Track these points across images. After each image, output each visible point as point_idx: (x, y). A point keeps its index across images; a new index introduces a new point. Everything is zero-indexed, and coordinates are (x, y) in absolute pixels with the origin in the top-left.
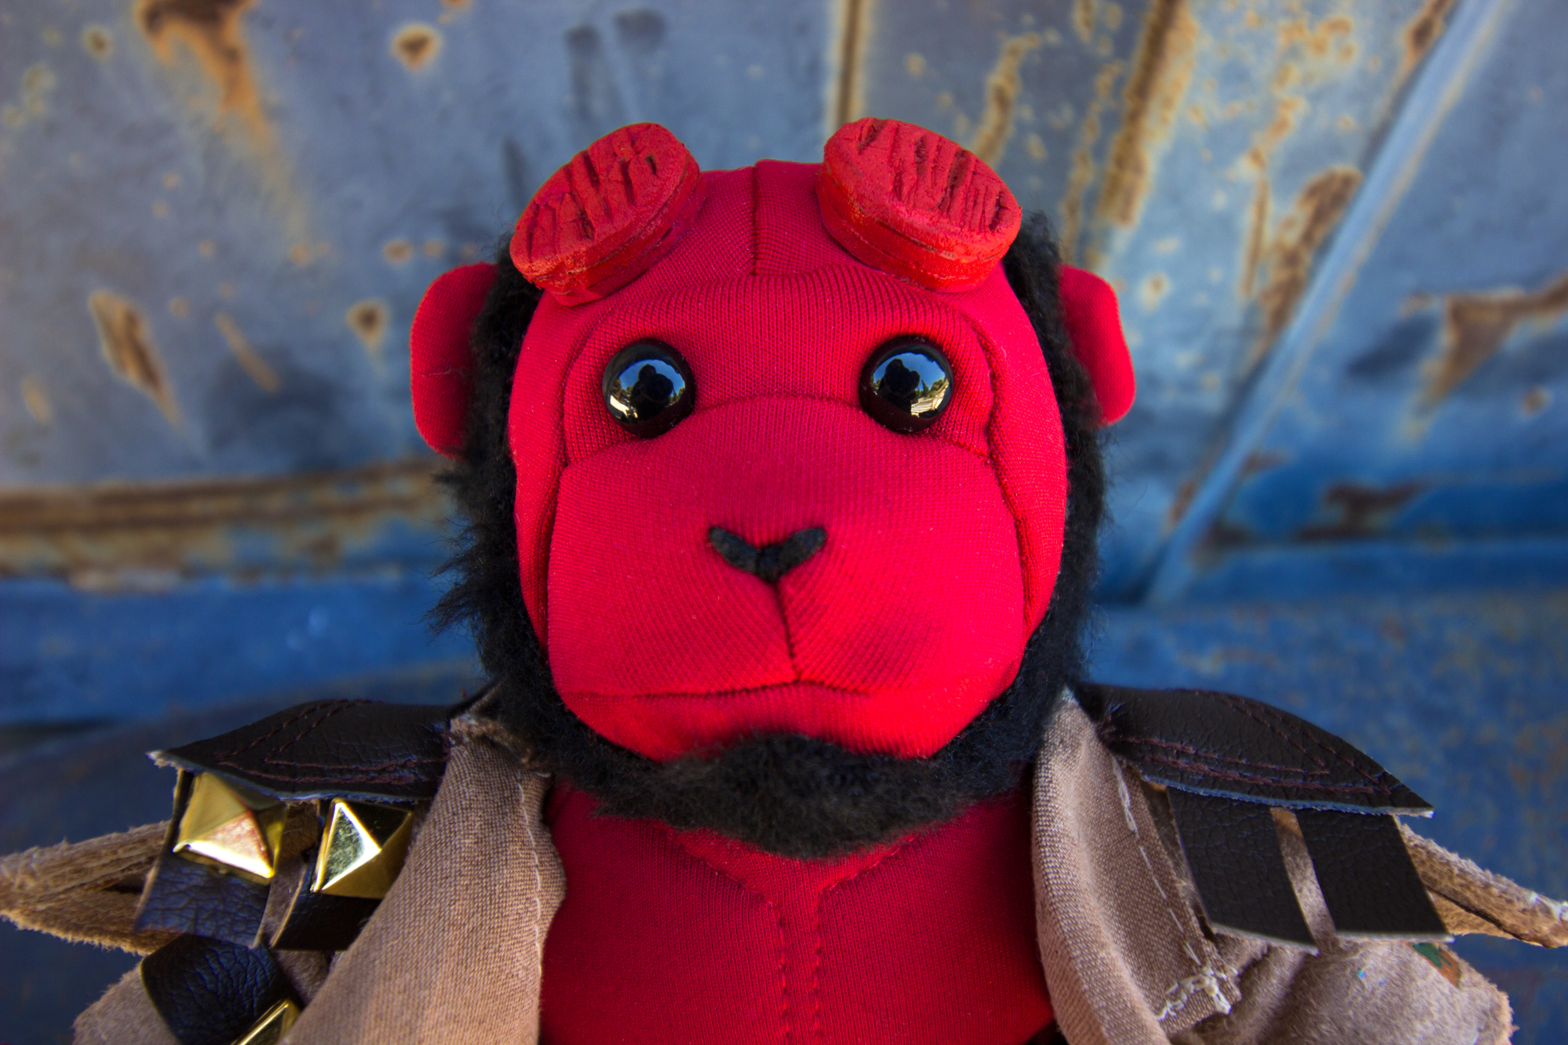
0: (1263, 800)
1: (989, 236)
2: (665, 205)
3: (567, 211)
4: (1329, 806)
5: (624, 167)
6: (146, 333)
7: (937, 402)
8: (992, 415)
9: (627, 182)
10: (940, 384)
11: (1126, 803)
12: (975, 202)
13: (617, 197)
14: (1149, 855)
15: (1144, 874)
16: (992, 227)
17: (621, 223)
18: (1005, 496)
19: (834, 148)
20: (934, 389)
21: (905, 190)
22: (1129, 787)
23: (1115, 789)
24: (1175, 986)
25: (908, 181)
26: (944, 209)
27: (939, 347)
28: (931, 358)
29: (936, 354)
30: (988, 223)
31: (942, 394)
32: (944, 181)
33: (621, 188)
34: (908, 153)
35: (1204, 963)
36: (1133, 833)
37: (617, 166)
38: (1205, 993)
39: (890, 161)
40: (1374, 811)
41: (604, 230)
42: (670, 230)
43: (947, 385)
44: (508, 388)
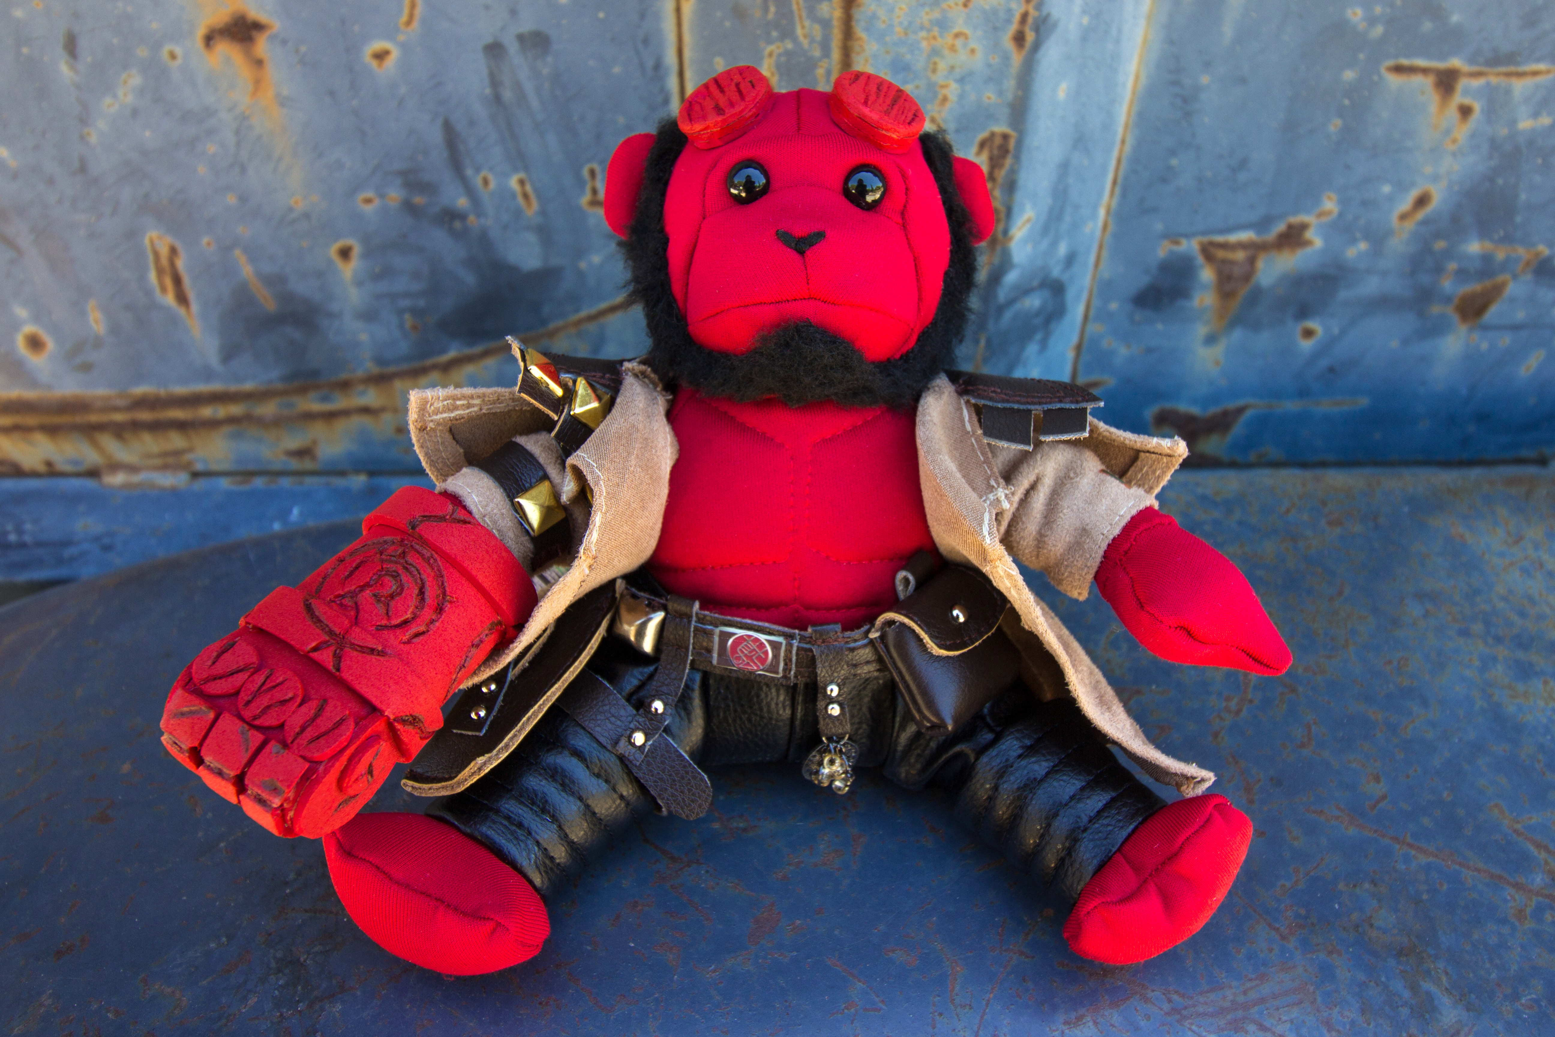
0: (1030, 407)
1: (907, 127)
2: (758, 102)
3: (709, 104)
4: (1058, 406)
5: (737, 85)
6: (181, 264)
7: (878, 196)
8: (905, 206)
9: (740, 91)
10: (879, 188)
11: (967, 418)
12: (903, 112)
13: (735, 97)
14: (977, 441)
15: (974, 450)
16: (909, 123)
17: (737, 109)
18: (909, 244)
19: (838, 84)
20: (876, 189)
21: (869, 103)
22: (968, 412)
23: (961, 414)
24: (984, 498)
25: (872, 98)
26: (887, 113)
27: (880, 171)
28: (875, 175)
29: (878, 173)
30: (908, 121)
31: (880, 193)
32: (888, 102)
33: (737, 94)
34: (873, 88)
35: (998, 487)
36: (969, 432)
37: (733, 84)
38: (998, 500)
39: (864, 90)
40: (1078, 406)
41: (730, 112)
42: (758, 114)
43: (882, 189)
44: (663, 194)
